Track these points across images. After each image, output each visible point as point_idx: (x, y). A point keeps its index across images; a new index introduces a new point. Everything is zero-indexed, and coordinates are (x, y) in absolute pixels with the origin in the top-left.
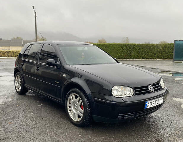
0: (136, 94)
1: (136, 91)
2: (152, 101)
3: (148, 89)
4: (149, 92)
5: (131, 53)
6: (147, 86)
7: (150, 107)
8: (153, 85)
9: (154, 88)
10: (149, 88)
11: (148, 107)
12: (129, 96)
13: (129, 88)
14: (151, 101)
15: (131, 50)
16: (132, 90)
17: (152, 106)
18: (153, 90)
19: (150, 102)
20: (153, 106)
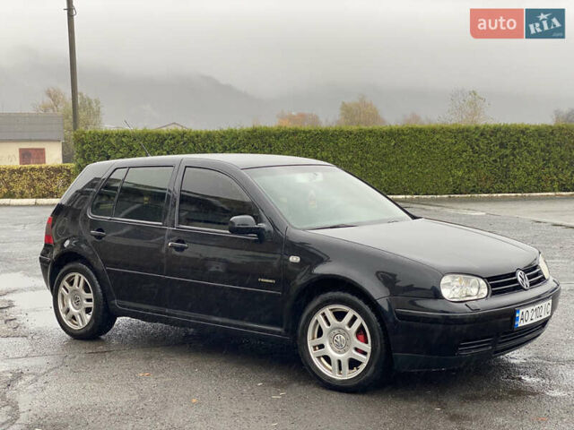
0: (494, 293)
1: (493, 286)
2: (529, 309)
3: (516, 281)
4: (520, 288)
5: (511, 166)
6: (514, 274)
7: (525, 324)
8: (526, 271)
9: (529, 277)
10: (520, 279)
11: (521, 324)
12: (476, 298)
13: (474, 279)
14: (527, 309)
15: (508, 152)
16: (482, 282)
17: (529, 322)
18: (527, 282)
19: (524, 310)
20: (532, 322)
